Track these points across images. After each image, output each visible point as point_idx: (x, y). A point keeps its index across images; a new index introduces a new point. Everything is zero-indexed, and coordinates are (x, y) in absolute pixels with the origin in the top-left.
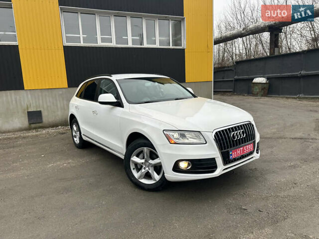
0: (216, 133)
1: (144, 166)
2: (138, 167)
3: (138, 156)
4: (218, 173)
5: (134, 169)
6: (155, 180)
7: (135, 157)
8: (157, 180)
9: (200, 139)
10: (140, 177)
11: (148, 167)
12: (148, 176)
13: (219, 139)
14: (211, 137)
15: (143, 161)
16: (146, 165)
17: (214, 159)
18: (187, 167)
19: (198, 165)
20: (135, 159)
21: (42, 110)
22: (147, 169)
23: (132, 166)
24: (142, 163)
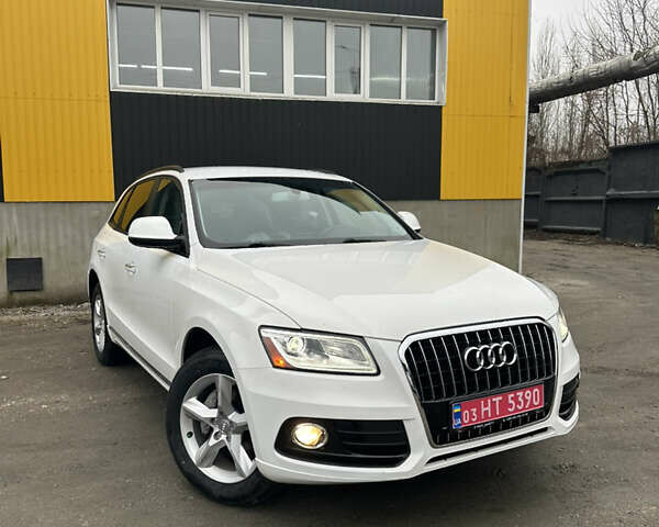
0: (414, 345)
1: (216, 430)
2: (202, 431)
3: (202, 399)
4: (409, 468)
5: (190, 435)
6: (241, 474)
7: (194, 400)
8: (247, 475)
9: (361, 359)
10: (203, 461)
11: (226, 432)
12: (224, 459)
13: (422, 366)
14: (395, 356)
15: (214, 413)
16: (220, 427)
17: (399, 425)
18: (318, 443)
19: (348, 439)
20: (194, 405)
21: (43, 256)
22: (223, 437)
23: (185, 427)
24: (213, 419)
